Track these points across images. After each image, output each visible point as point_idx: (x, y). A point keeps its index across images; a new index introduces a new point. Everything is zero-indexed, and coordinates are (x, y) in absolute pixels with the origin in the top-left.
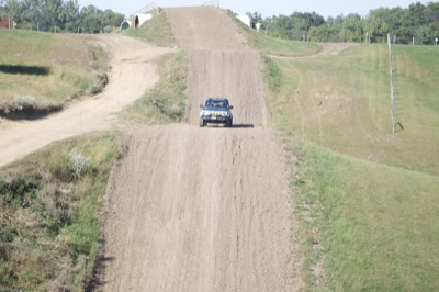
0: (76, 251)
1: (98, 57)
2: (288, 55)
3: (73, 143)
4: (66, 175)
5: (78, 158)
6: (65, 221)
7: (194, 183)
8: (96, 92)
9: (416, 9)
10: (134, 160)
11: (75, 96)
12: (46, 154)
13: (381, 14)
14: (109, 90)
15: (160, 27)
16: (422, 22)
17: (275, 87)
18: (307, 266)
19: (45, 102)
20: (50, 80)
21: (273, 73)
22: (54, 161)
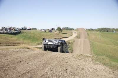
0: (70, 50)
1: (72, 32)
2: (89, 33)
3: (70, 40)
4: (69, 43)
5: (70, 42)
6: (69, 47)
7: (81, 44)
8: (72, 36)
9: (102, 28)
10: (75, 42)
11: (70, 36)
12: (68, 41)
13: (98, 29)
14: (73, 36)
15: (78, 30)
16: (103, 29)
17: (88, 36)
18: (91, 52)
19: (67, 37)
20: (68, 35)
21: (88, 34)
22: (68, 42)
